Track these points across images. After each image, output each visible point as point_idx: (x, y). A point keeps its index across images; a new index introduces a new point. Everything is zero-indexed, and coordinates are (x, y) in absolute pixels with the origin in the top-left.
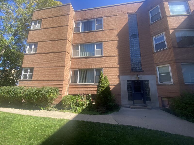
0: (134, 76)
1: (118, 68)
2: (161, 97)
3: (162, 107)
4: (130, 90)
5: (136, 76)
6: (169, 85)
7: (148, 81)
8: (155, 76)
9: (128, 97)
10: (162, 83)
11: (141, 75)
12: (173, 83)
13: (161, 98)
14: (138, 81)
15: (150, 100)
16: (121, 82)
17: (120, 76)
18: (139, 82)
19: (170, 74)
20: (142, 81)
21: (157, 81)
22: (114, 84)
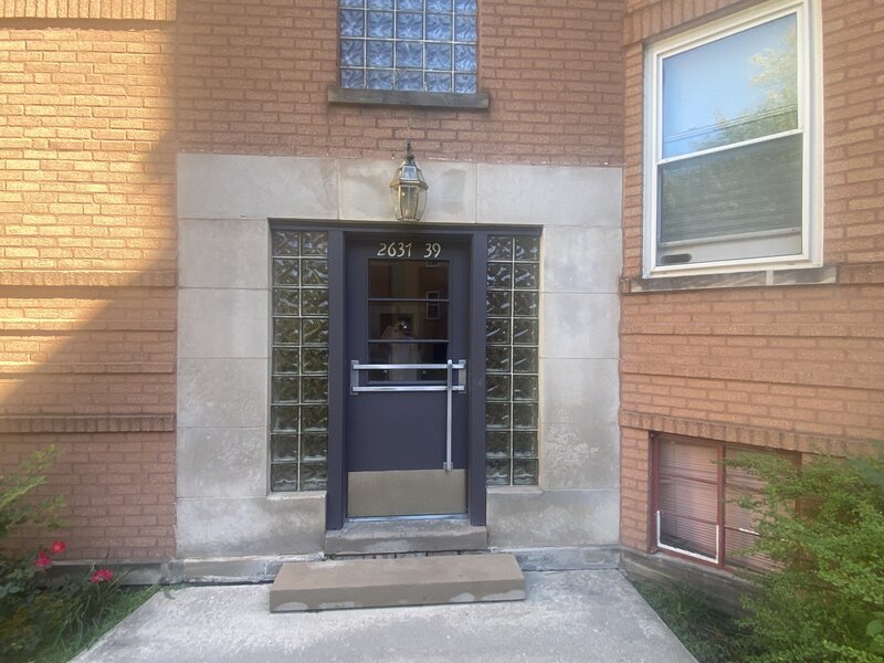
0: (363, 171)
1: (148, 35)
2: (655, 437)
3: (652, 542)
4: (309, 354)
5: (386, 170)
6: (770, 281)
7: (528, 236)
8: (615, 177)
9: (279, 445)
10: (685, 259)
11: (457, 157)
12: (818, 261)
13: (645, 445)
14: (415, 234)
15: (527, 468)
16: (183, 247)
17: (181, 157)
18: (433, 252)
19: (803, 126)
20: (459, 239)
21: (633, 241)
22: (77, 268)
